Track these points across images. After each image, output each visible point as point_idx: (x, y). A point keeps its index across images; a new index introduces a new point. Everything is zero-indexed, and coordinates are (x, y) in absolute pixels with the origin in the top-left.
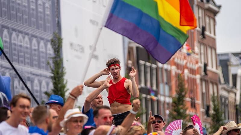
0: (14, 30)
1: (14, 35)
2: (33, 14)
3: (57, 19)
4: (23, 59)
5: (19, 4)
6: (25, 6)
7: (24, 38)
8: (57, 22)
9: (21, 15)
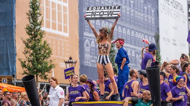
0: (137, 31)
1: (137, 33)
2: (146, 24)
3: (157, 26)
4: (140, 45)
5: (139, 19)
6: (142, 20)
7: (141, 35)
8: (157, 28)
9: (140, 24)
